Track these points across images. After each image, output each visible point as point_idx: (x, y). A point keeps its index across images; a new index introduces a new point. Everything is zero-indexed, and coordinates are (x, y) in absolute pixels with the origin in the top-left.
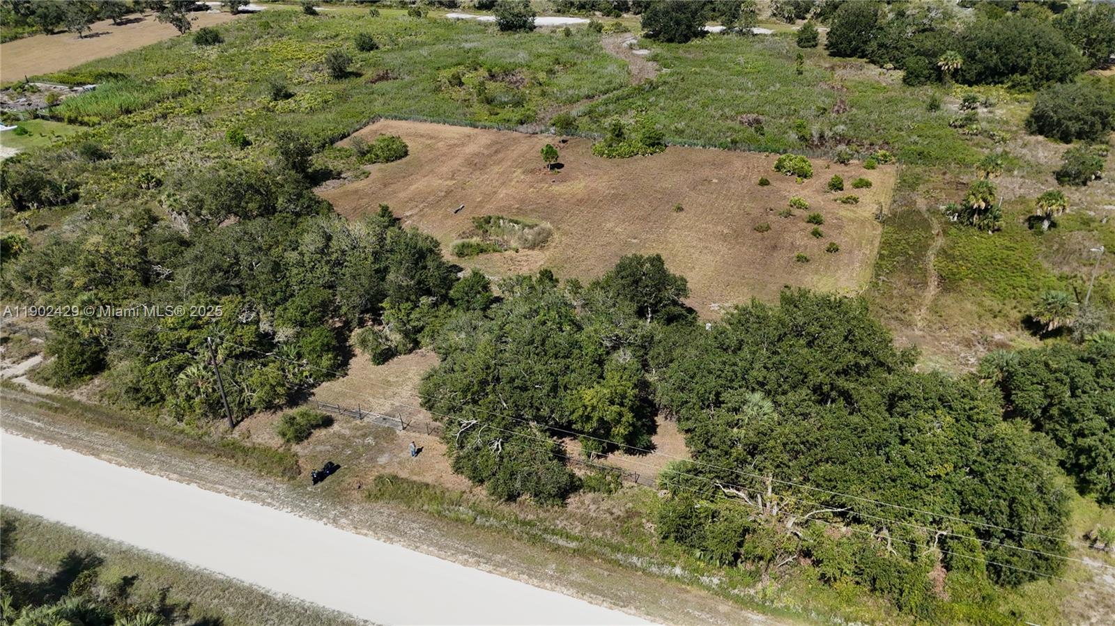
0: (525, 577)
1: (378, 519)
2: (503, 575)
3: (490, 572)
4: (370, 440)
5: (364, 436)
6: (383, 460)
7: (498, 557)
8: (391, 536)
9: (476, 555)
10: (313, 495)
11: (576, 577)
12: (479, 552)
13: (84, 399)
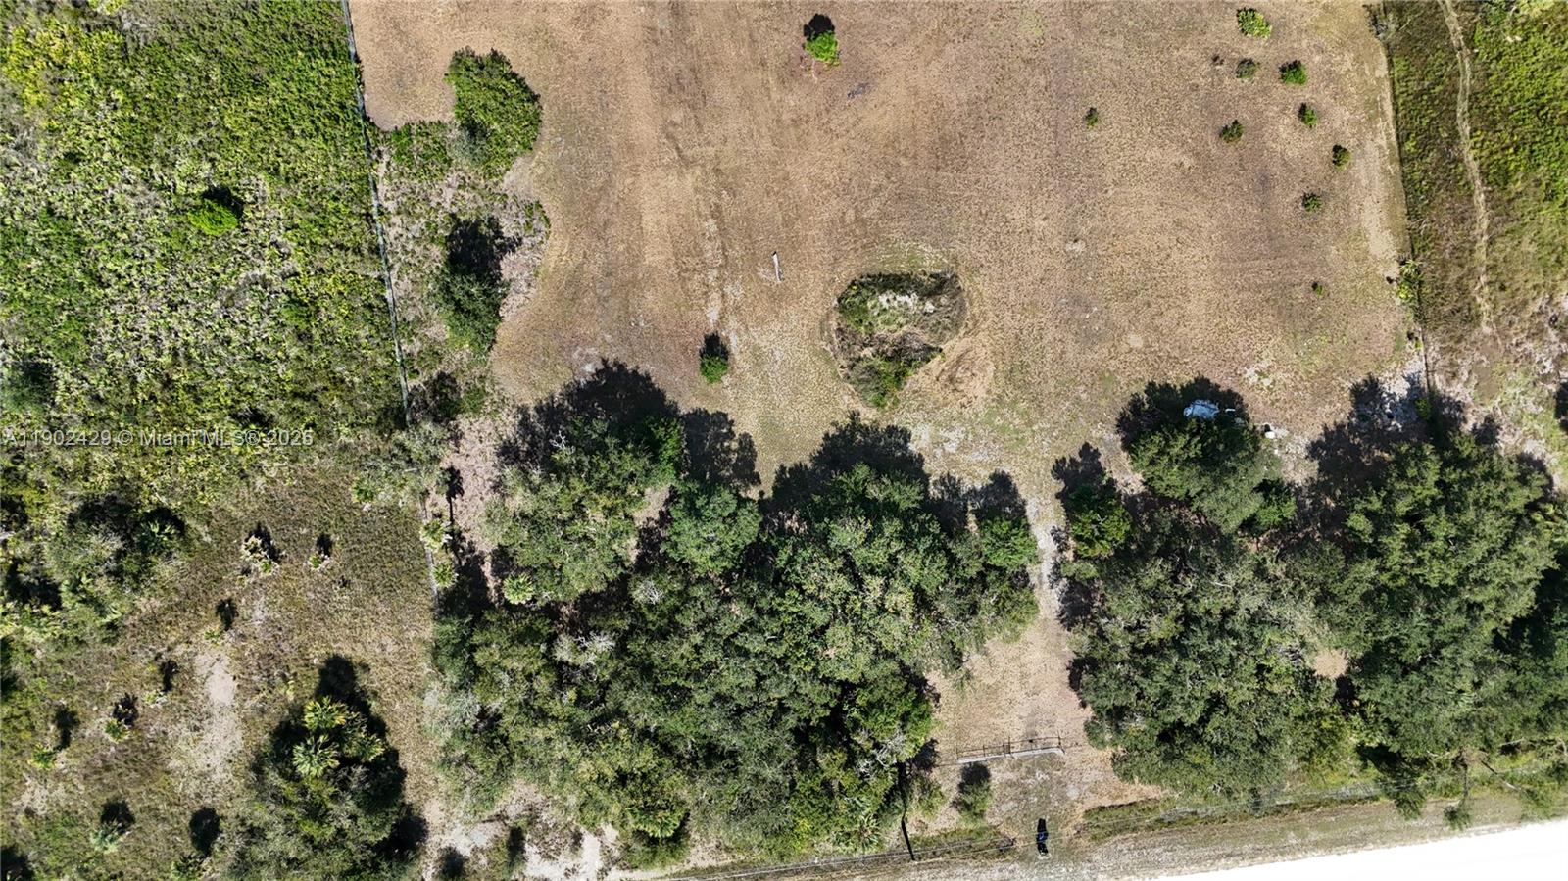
0: (1279, 856)
1: (1126, 859)
2: (1261, 863)
3: (1250, 865)
4: (1040, 776)
5: (1030, 772)
6: (1073, 793)
7: (1247, 847)
8: (1151, 872)
9: (1229, 855)
10: (1052, 862)
11: (1314, 835)
12: (1228, 850)
13: (714, 863)
